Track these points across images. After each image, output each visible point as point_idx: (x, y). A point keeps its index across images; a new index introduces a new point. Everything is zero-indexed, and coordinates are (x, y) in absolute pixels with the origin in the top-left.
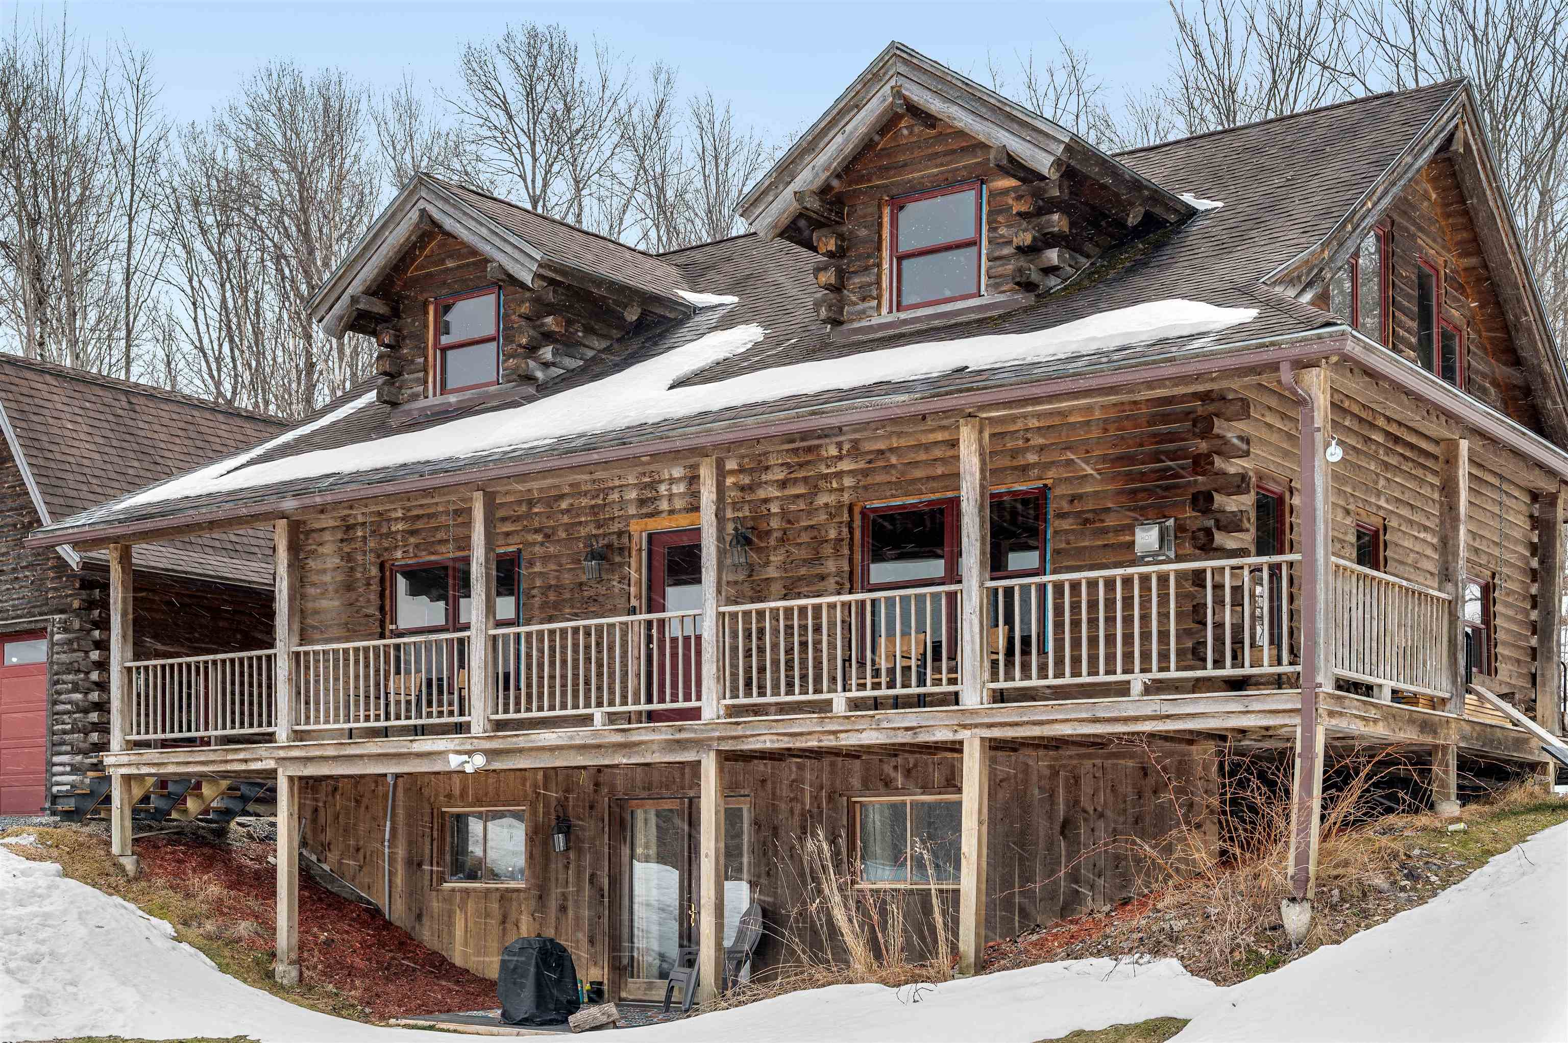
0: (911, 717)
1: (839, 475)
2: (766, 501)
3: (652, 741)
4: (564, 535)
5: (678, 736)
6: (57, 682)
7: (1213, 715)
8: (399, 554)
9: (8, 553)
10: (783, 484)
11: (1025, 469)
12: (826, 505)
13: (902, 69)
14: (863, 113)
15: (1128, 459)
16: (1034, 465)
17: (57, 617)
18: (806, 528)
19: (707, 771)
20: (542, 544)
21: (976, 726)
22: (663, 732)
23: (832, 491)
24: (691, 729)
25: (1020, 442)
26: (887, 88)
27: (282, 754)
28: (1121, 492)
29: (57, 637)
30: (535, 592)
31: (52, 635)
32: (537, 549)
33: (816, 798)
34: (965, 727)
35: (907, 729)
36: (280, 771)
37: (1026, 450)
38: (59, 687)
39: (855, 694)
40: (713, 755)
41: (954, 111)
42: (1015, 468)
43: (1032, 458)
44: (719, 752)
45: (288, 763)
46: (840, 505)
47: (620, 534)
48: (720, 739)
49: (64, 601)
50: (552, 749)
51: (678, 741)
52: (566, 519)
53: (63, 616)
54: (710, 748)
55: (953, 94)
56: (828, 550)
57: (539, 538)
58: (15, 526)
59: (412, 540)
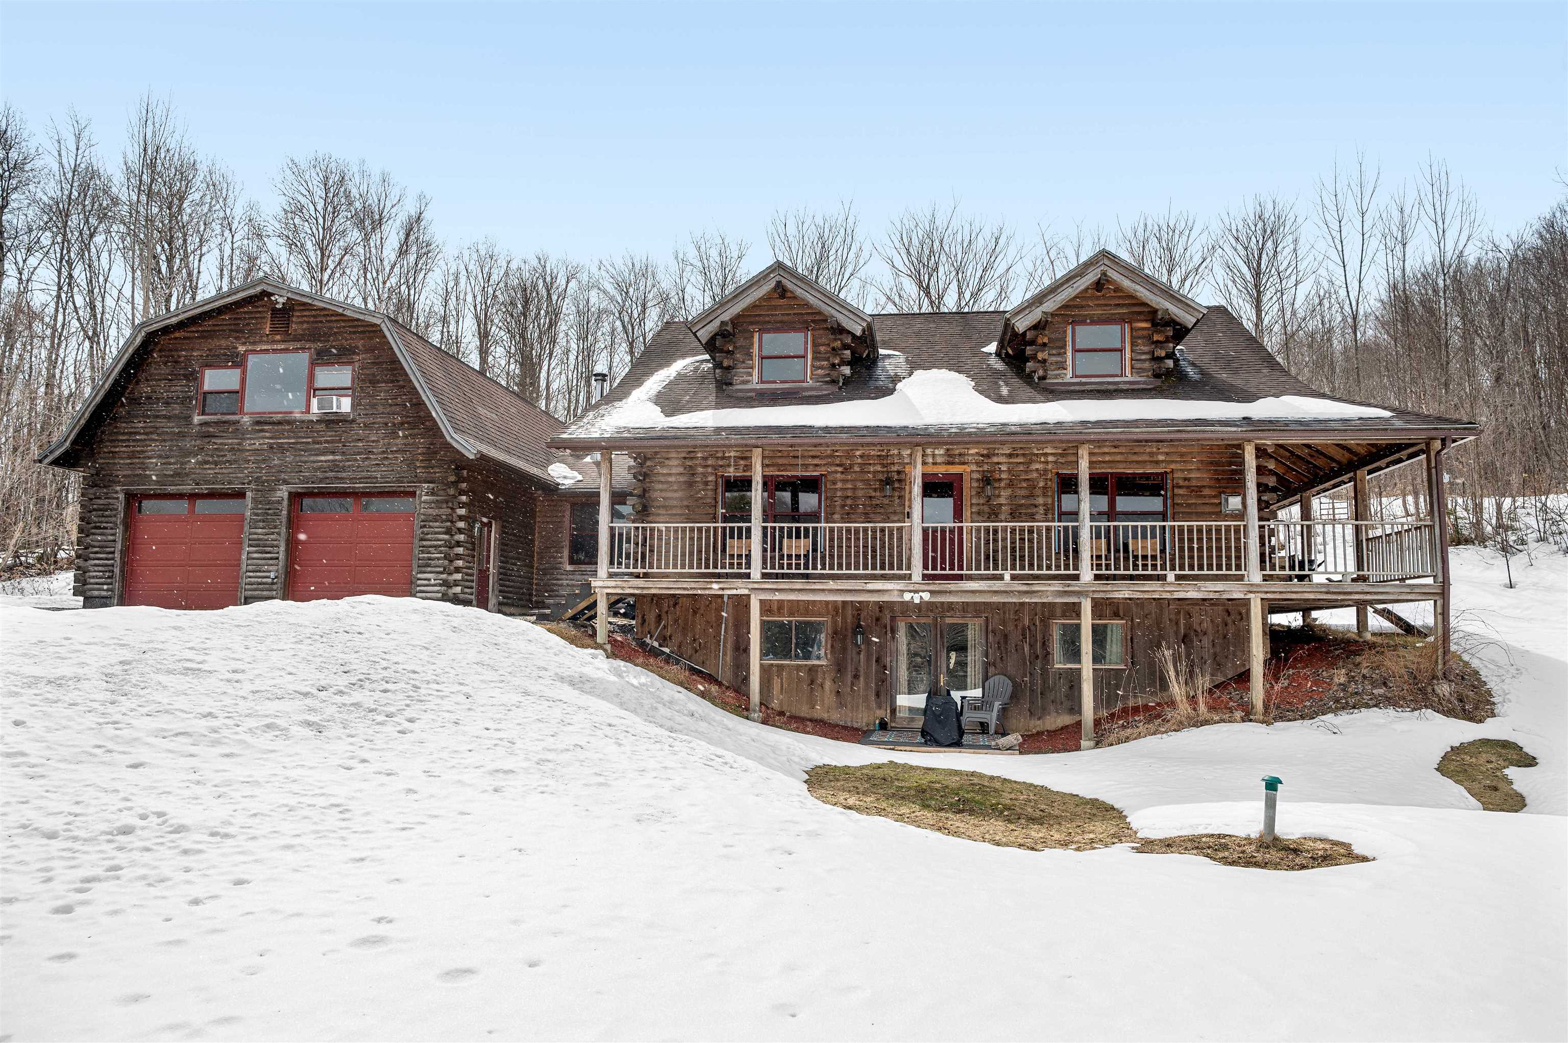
0: (1219, 586)
1: (1046, 455)
2: (998, 463)
3: (1047, 591)
4: (858, 469)
5: (1067, 589)
6: (425, 526)
7: (1393, 593)
8: (732, 469)
9: (378, 441)
10: (1010, 456)
11: (1157, 462)
12: (1037, 470)
13: (1107, 262)
14: (1084, 280)
15: (1217, 464)
16: (1162, 461)
17: (426, 485)
18: (1025, 480)
19: (1085, 608)
20: (842, 473)
21: (1258, 592)
22: (1057, 586)
23: (1041, 462)
24: (1074, 586)
25: (1155, 450)
26: (1099, 270)
27: (756, 586)
28: (1211, 479)
29: (424, 498)
30: (836, 499)
31: (421, 496)
32: (839, 475)
33: (1032, 620)
34: (1251, 592)
35: (1216, 592)
36: (753, 597)
37: (1158, 454)
38: (425, 530)
39: (1178, 572)
40: (1089, 600)
41: (1138, 287)
42: (1151, 462)
43: (1161, 458)
44: (1093, 599)
45: (757, 591)
46: (1046, 470)
47: (899, 472)
48: (1093, 591)
49: (433, 475)
50: (973, 592)
51: (1065, 592)
52: (859, 461)
53: (431, 485)
54: (1087, 596)
55: (1138, 279)
56: (1038, 492)
57: (840, 469)
58: (386, 424)
59: (742, 462)
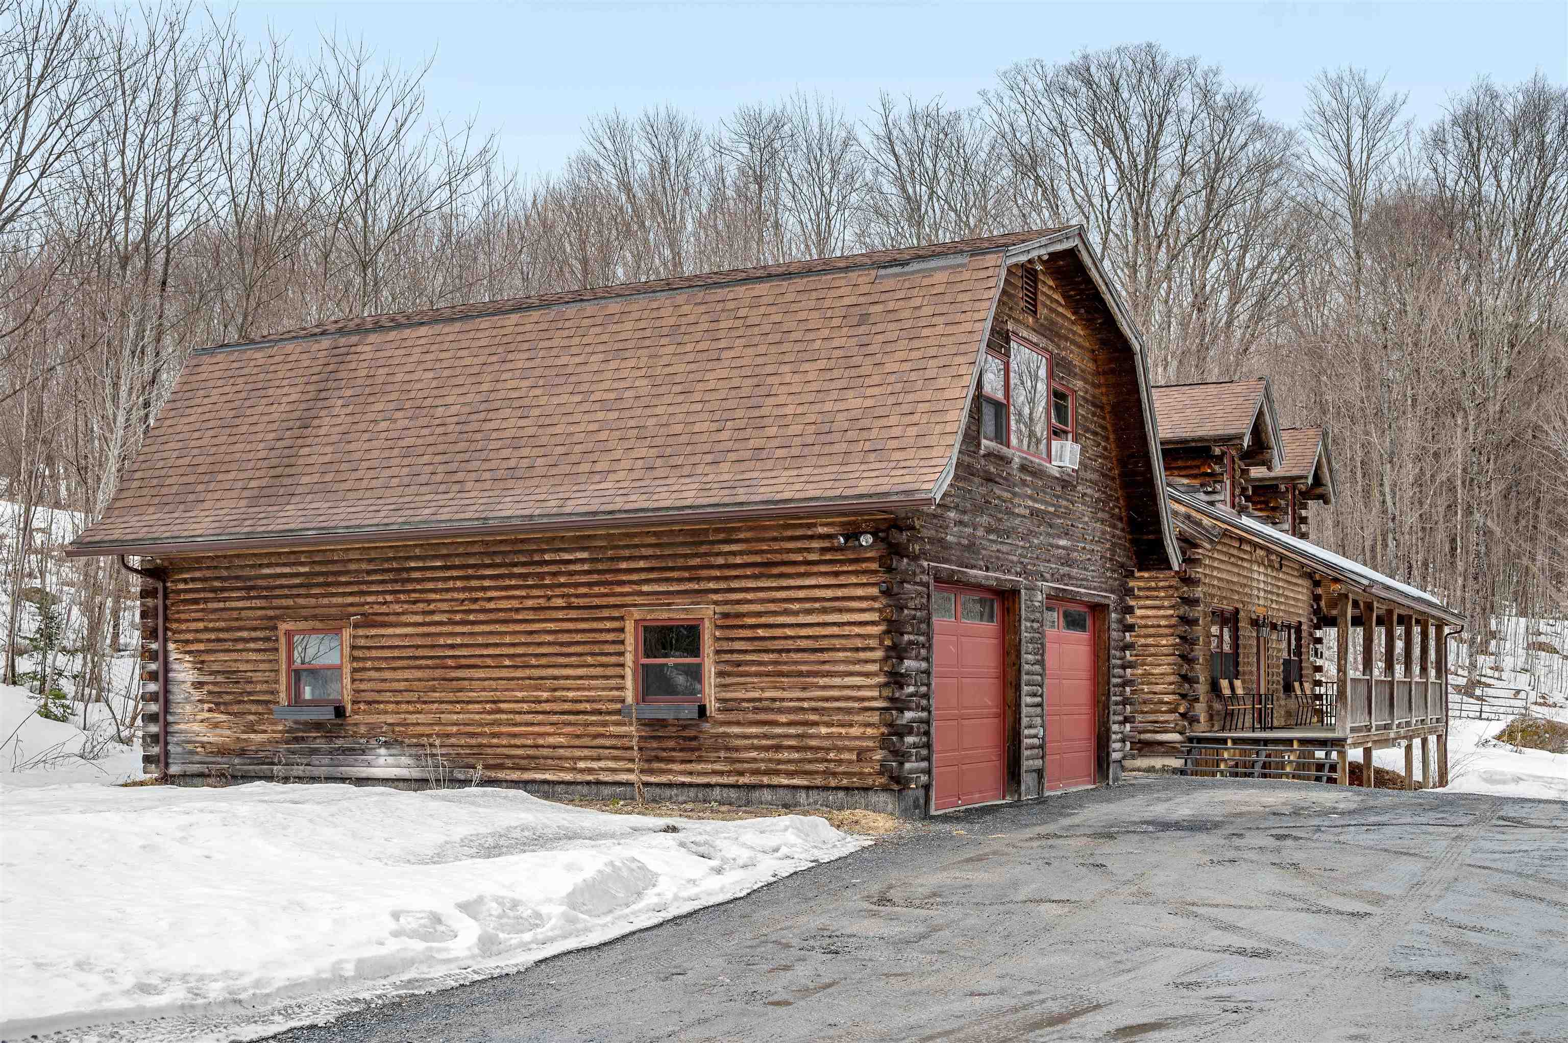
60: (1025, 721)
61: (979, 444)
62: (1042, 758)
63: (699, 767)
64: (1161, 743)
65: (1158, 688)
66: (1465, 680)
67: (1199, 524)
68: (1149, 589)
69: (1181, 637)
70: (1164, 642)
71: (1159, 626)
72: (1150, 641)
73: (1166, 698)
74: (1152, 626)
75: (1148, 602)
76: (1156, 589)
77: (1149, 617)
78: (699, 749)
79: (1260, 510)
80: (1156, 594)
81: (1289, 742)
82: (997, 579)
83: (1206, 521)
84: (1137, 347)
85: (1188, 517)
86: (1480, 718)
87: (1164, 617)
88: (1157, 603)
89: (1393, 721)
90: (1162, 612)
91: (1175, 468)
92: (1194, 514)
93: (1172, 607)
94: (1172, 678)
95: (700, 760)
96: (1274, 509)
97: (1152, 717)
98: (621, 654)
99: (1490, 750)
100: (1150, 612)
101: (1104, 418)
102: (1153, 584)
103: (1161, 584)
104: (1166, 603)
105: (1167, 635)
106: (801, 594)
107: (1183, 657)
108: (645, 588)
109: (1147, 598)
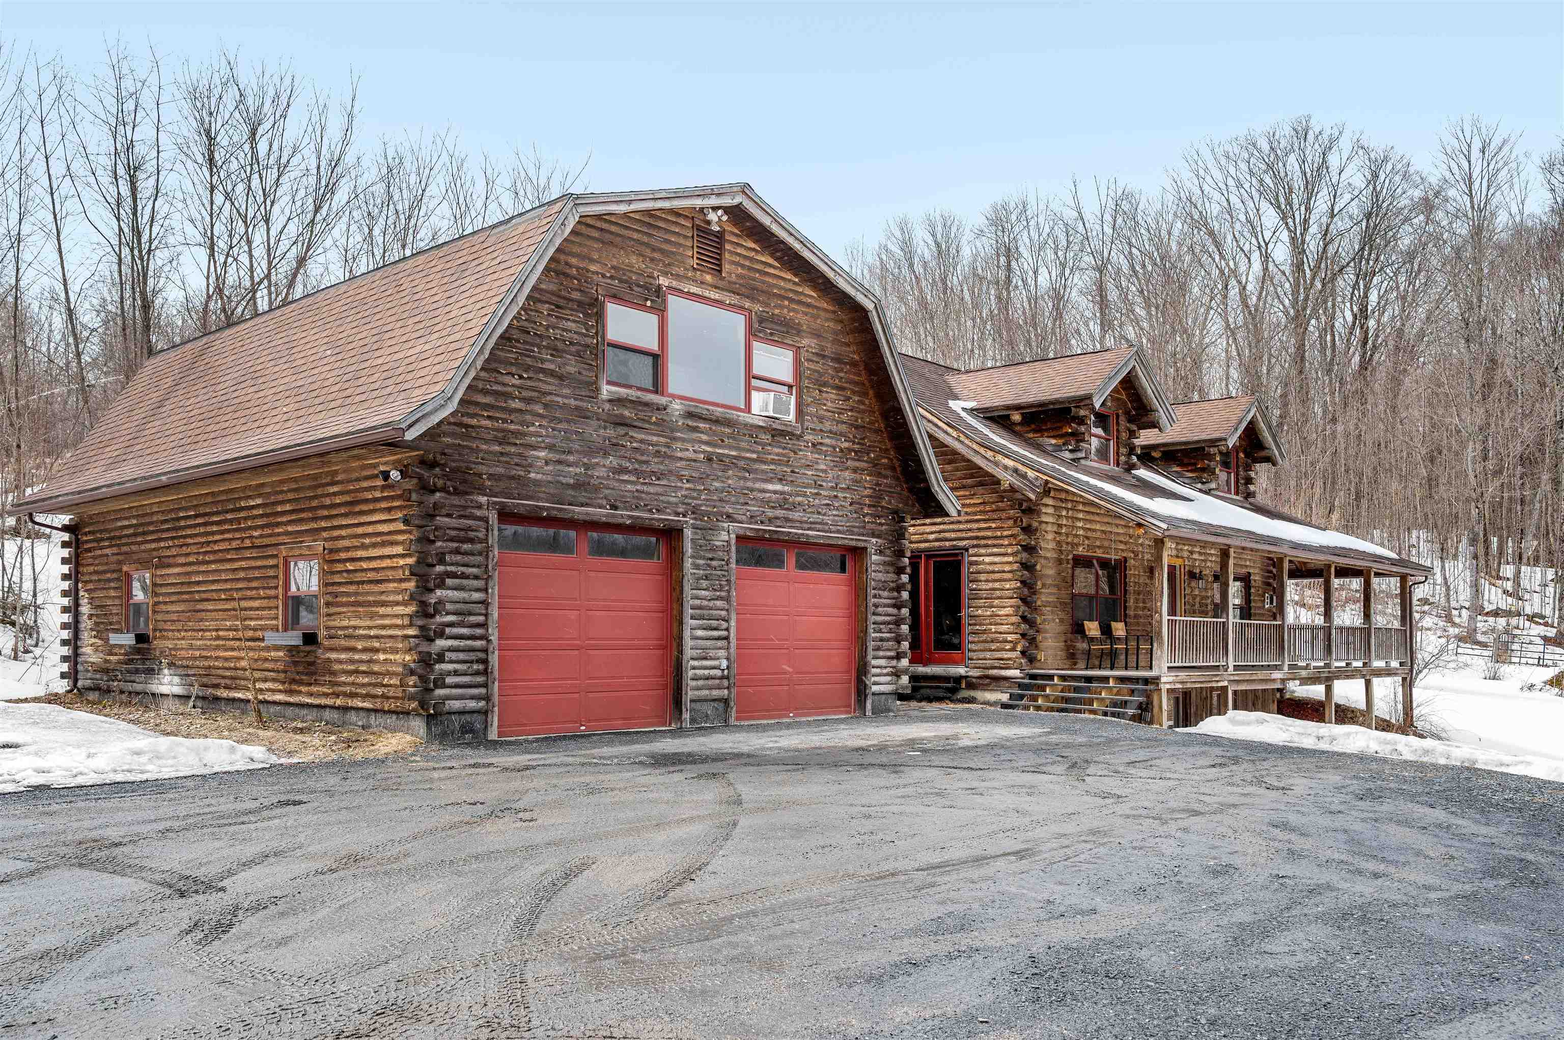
60: (688, 653)
61: (598, 389)
62: (728, 688)
63: (314, 689)
64: (1006, 679)
65: (1004, 628)
66: (1555, 630)
67: (1024, 476)
68: (996, 538)
69: (1022, 582)
70: (1008, 586)
71: (1004, 572)
72: (997, 585)
73: (1010, 637)
74: (998, 572)
75: (995, 550)
76: (1002, 537)
77: (996, 563)
78: (315, 673)
79: (1191, 471)
80: (1001, 542)
81: (1106, 679)
82: (630, 517)
83: (1031, 474)
84: (870, 306)
85: (1016, 471)
86: (1539, 665)
87: (1007, 563)
88: (1002, 550)
89: (1283, 662)
90: (1006, 559)
91: (1046, 430)
92: (1020, 467)
93: (1013, 554)
94: (1014, 619)
95: (316, 683)
96: (1203, 470)
97: (998, 655)
98: (276, 588)
99: (1536, 694)
100: (997, 559)
101: (860, 375)
102: (999, 534)
103: (1005, 533)
104: (1009, 551)
105: (1010, 580)
106: (370, 529)
107: (1024, 600)
108: (290, 528)
109: (994, 546)
